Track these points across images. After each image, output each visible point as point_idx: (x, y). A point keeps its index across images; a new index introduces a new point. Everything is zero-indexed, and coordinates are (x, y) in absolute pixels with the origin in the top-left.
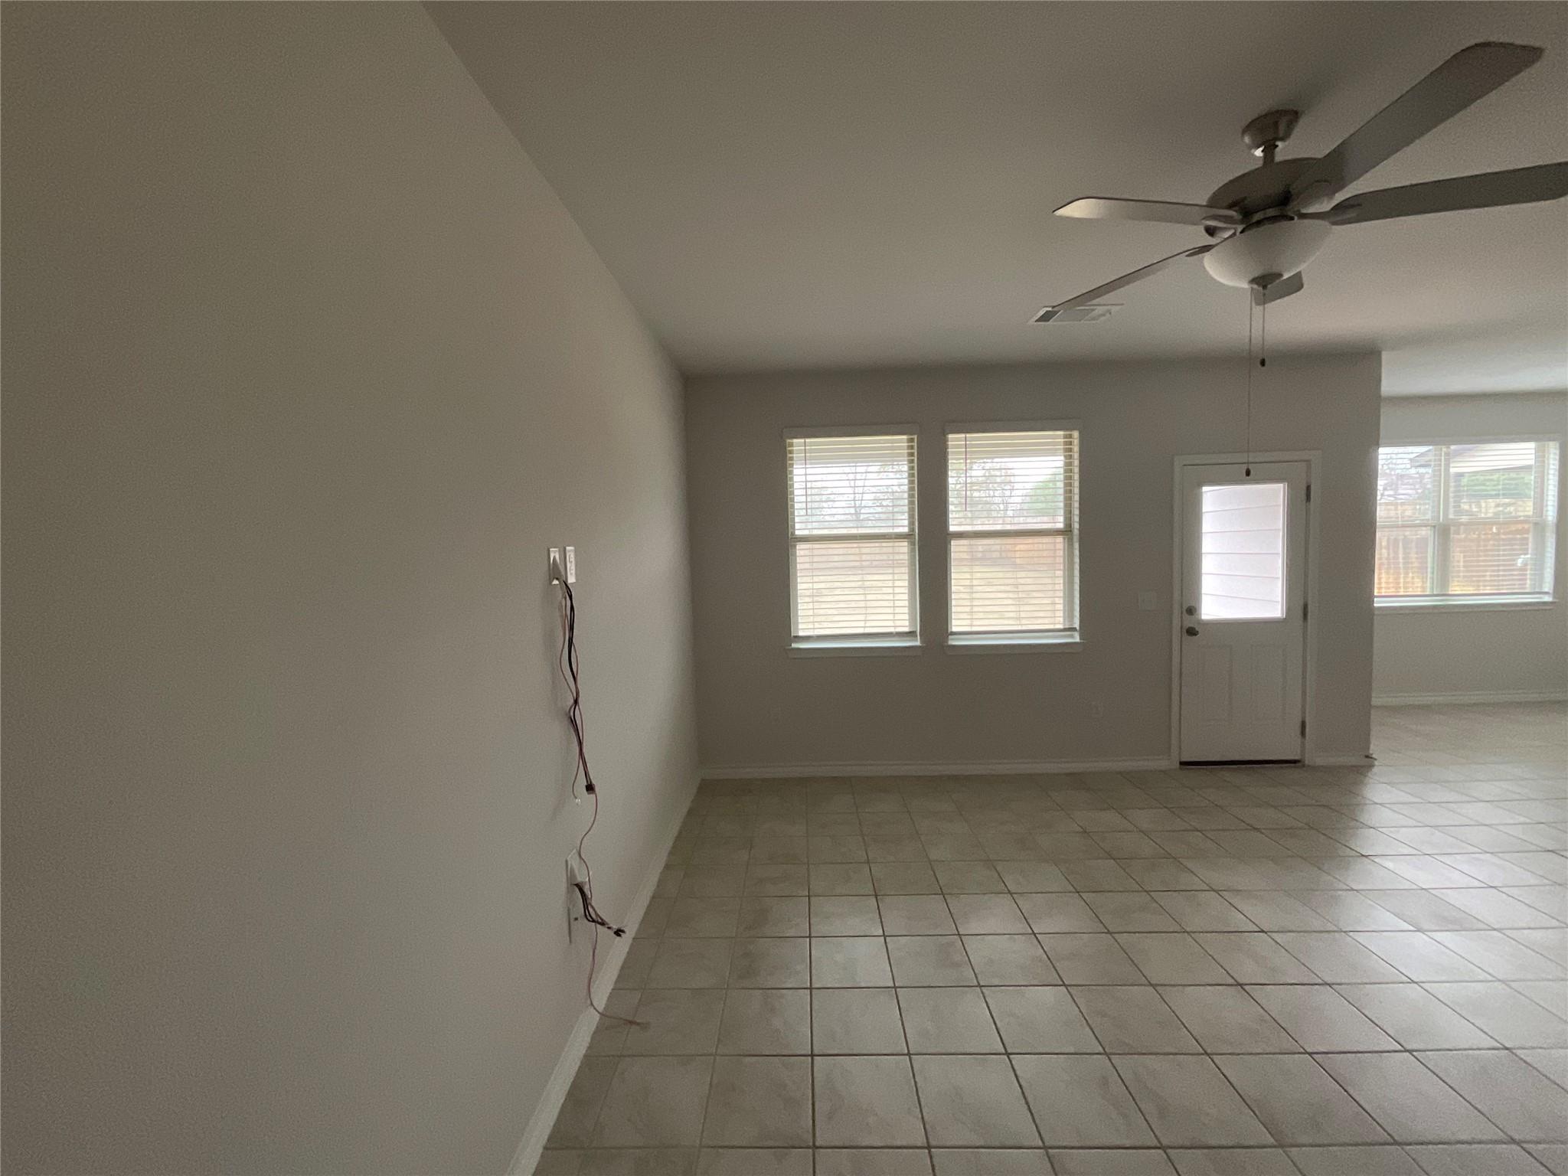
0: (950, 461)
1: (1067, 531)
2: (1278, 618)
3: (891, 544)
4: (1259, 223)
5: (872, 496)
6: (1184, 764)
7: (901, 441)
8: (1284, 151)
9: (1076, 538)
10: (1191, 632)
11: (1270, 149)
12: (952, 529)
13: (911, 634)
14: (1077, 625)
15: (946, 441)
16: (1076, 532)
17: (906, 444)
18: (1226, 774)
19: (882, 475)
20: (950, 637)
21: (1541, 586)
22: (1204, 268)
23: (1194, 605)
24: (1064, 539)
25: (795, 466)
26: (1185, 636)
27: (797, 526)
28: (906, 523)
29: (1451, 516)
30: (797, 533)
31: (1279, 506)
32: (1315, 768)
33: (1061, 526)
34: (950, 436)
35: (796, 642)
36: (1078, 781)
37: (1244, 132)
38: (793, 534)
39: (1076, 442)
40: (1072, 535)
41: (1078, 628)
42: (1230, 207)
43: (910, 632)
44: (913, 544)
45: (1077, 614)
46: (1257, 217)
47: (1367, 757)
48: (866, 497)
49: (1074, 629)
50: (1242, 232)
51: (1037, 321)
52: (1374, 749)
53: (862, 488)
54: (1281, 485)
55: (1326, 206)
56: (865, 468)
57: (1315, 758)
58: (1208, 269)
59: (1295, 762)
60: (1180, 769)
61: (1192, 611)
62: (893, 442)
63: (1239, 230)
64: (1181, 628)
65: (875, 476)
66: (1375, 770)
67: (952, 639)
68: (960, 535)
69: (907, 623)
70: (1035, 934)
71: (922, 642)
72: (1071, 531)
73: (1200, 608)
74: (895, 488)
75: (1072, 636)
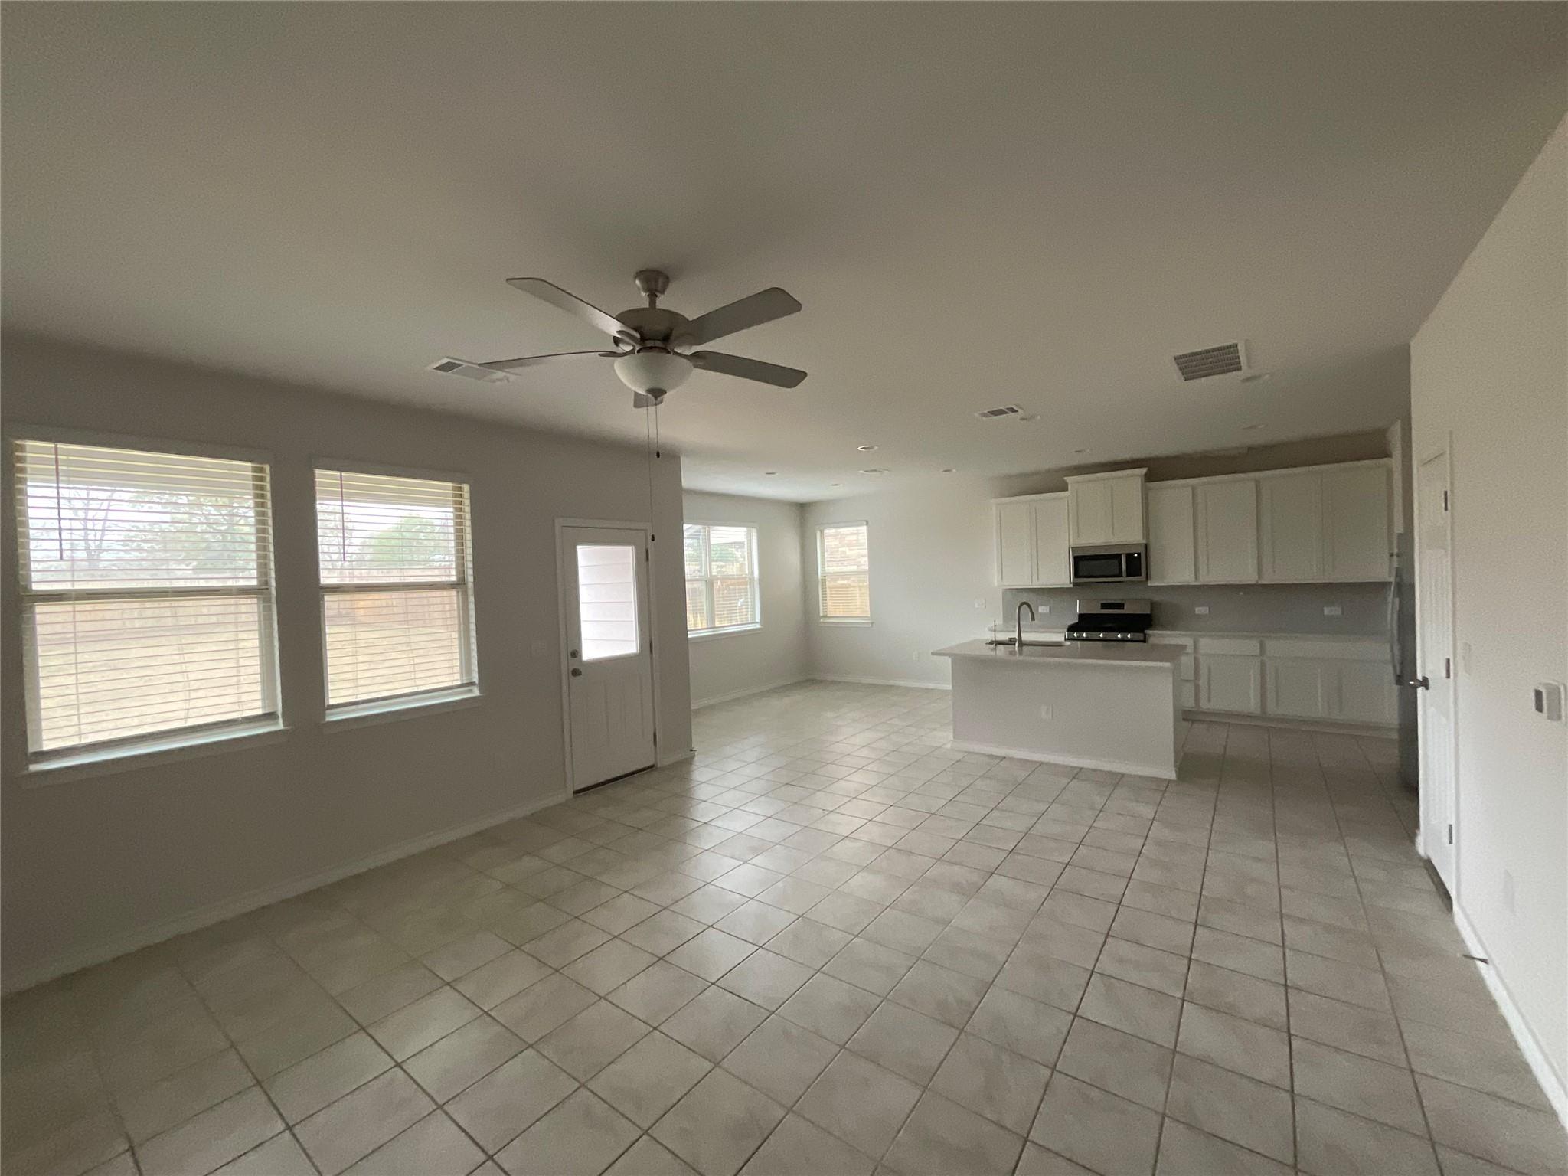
0: (318, 502)
1: (460, 584)
2: (635, 654)
3: (232, 602)
4: (651, 348)
5: (122, 536)
6: (576, 792)
7: (244, 469)
8: (663, 302)
9: (471, 592)
10: (576, 673)
11: (653, 295)
12: (324, 581)
13: (269, 716)
14: (476, 679)
15: (313, 476)
16: (470, 585)
17: (251, 474)
18: (610, 791)
19: (138, 507)
20: (327, 712)
21: (755, 619)
22: (614, 371)
23: (576, 649)
24: (458, 592)
25: (29, 483)
26: (572, 678)
27: (35, 576)
28: (254, 573)
29: (714, 574)
30: (35, 587)
31: (629, 563)
32: (664, 768)
33: (454, 579)
34: (318, 472)
35: (36, 762)
36: (487, 838)
37: (635, 278)
38: (27, 588)
39: (467, 495)
40: (467, 588)
41: (477, 682)
42: (636, 329)
43: (265, 715)
44: (267, 601)
45: (475, 667)
46: (649, 343)
47: (691, 750)
48: (108, 536)
49: (472, 684)
50: (639, 351)
51: (435, 368)
52: (695, 746)
53: (102, 523)
54: (630, 548)
55: (688, 351)
56: (109, 493)
57: (664, 761)
58: (617, 371)
59: (651, 767)
60: (574, 797)
61: (576, 654)
62: (231, 468)
63: (637, 349)
64: (568, 669)
65: (125, 506)
66: (696, 758)
67: (332, 714)
68: (335, 589)
69: (259, 704)
70: (486, 1013)
71: (285, 724)
72: (464, 584)
73: (581, 650)
74: (164, 526)
75: (471, 691)
